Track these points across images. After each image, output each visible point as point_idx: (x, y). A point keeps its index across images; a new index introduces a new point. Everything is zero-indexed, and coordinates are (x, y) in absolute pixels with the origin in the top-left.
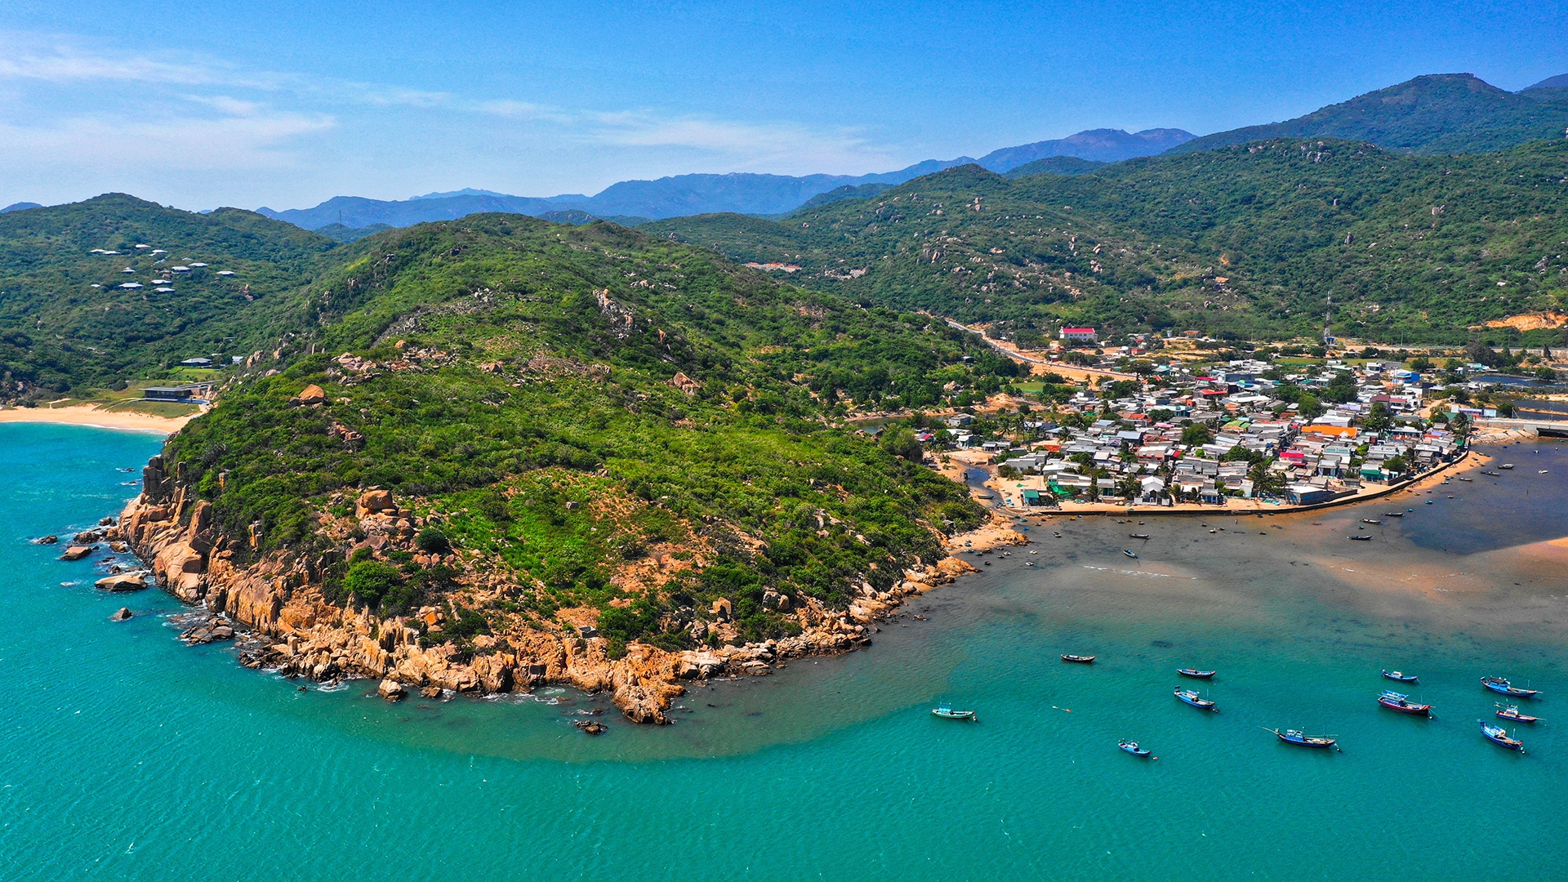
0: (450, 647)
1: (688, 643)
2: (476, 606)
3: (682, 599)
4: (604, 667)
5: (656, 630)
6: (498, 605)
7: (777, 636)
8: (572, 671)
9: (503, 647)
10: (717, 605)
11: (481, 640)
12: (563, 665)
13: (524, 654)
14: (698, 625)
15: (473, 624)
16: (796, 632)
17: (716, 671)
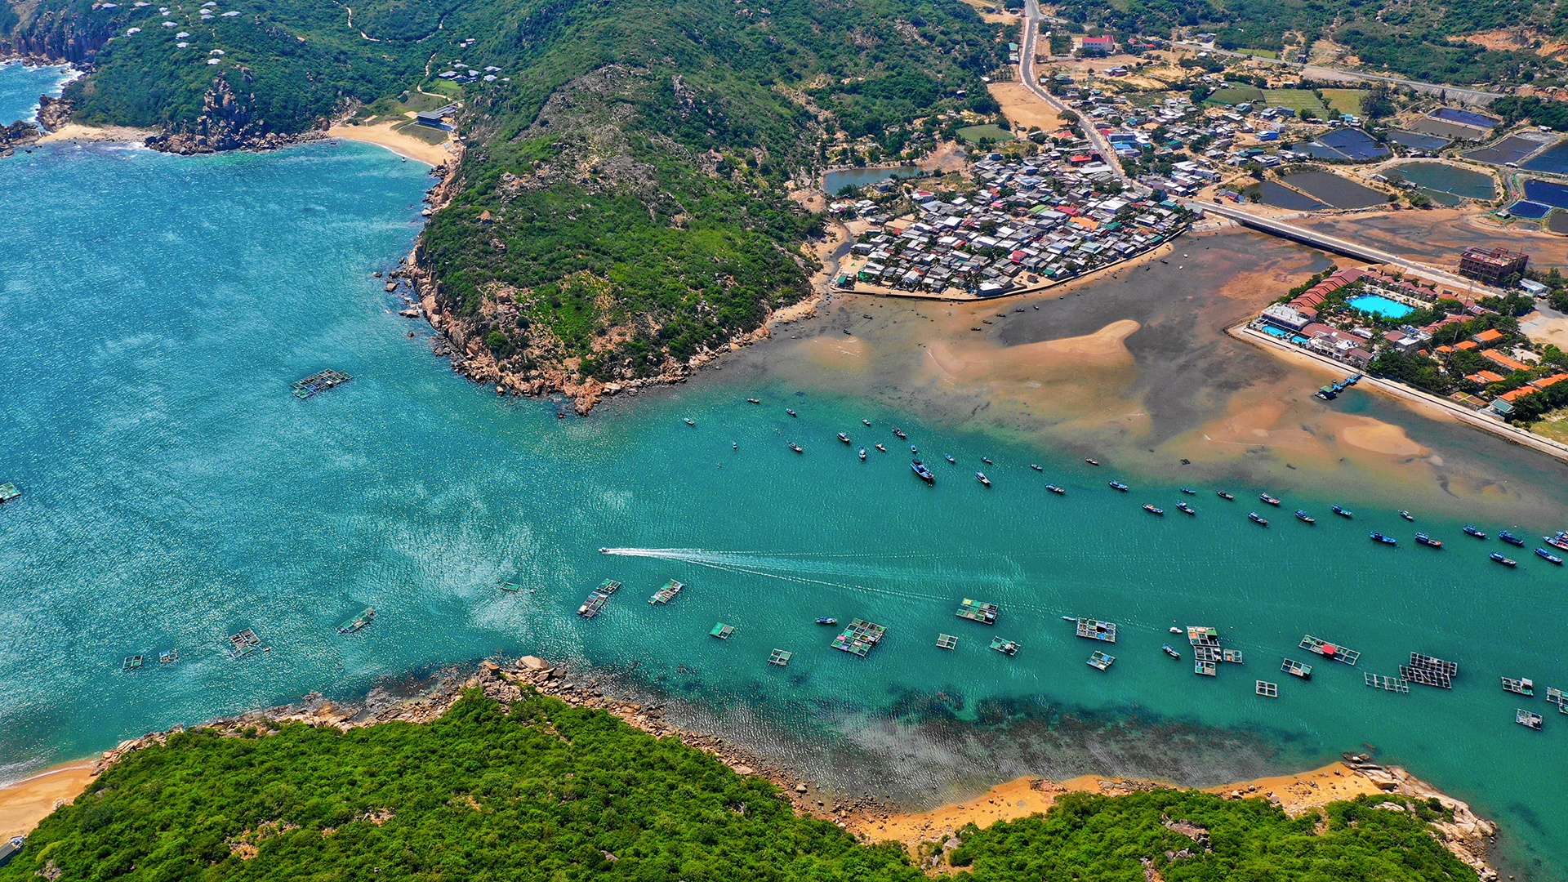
0: (522, 374)
1: (611, 379)
2: (534, 356)
3: (613, 358)
4: (575, 388)
5: (600, 371)
6: (542, 357)
7: (648, 376)
8: (564, 388)
9: (540, 376)
10: (627, 361)
11: (533, 373)
12: (562, 384)
13: (548, 379)
14: (618, 370)
15: (531, 365)
16: (656, 375)
17: (617, 392)
